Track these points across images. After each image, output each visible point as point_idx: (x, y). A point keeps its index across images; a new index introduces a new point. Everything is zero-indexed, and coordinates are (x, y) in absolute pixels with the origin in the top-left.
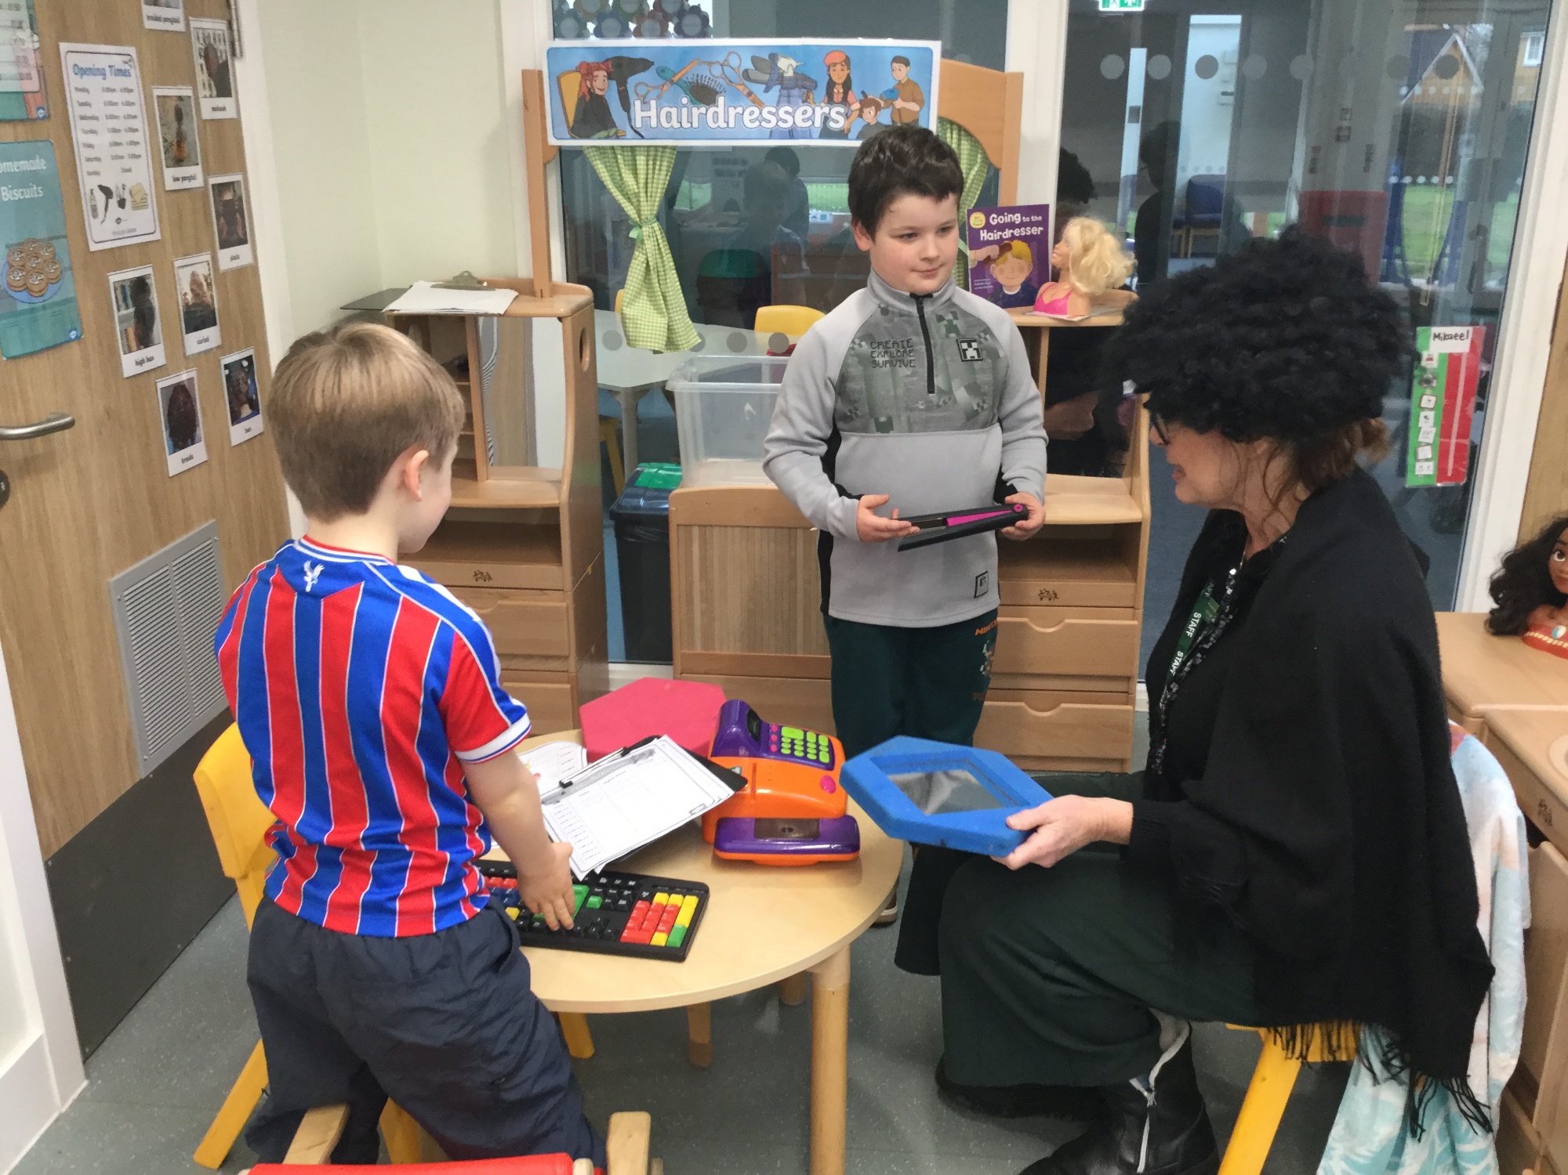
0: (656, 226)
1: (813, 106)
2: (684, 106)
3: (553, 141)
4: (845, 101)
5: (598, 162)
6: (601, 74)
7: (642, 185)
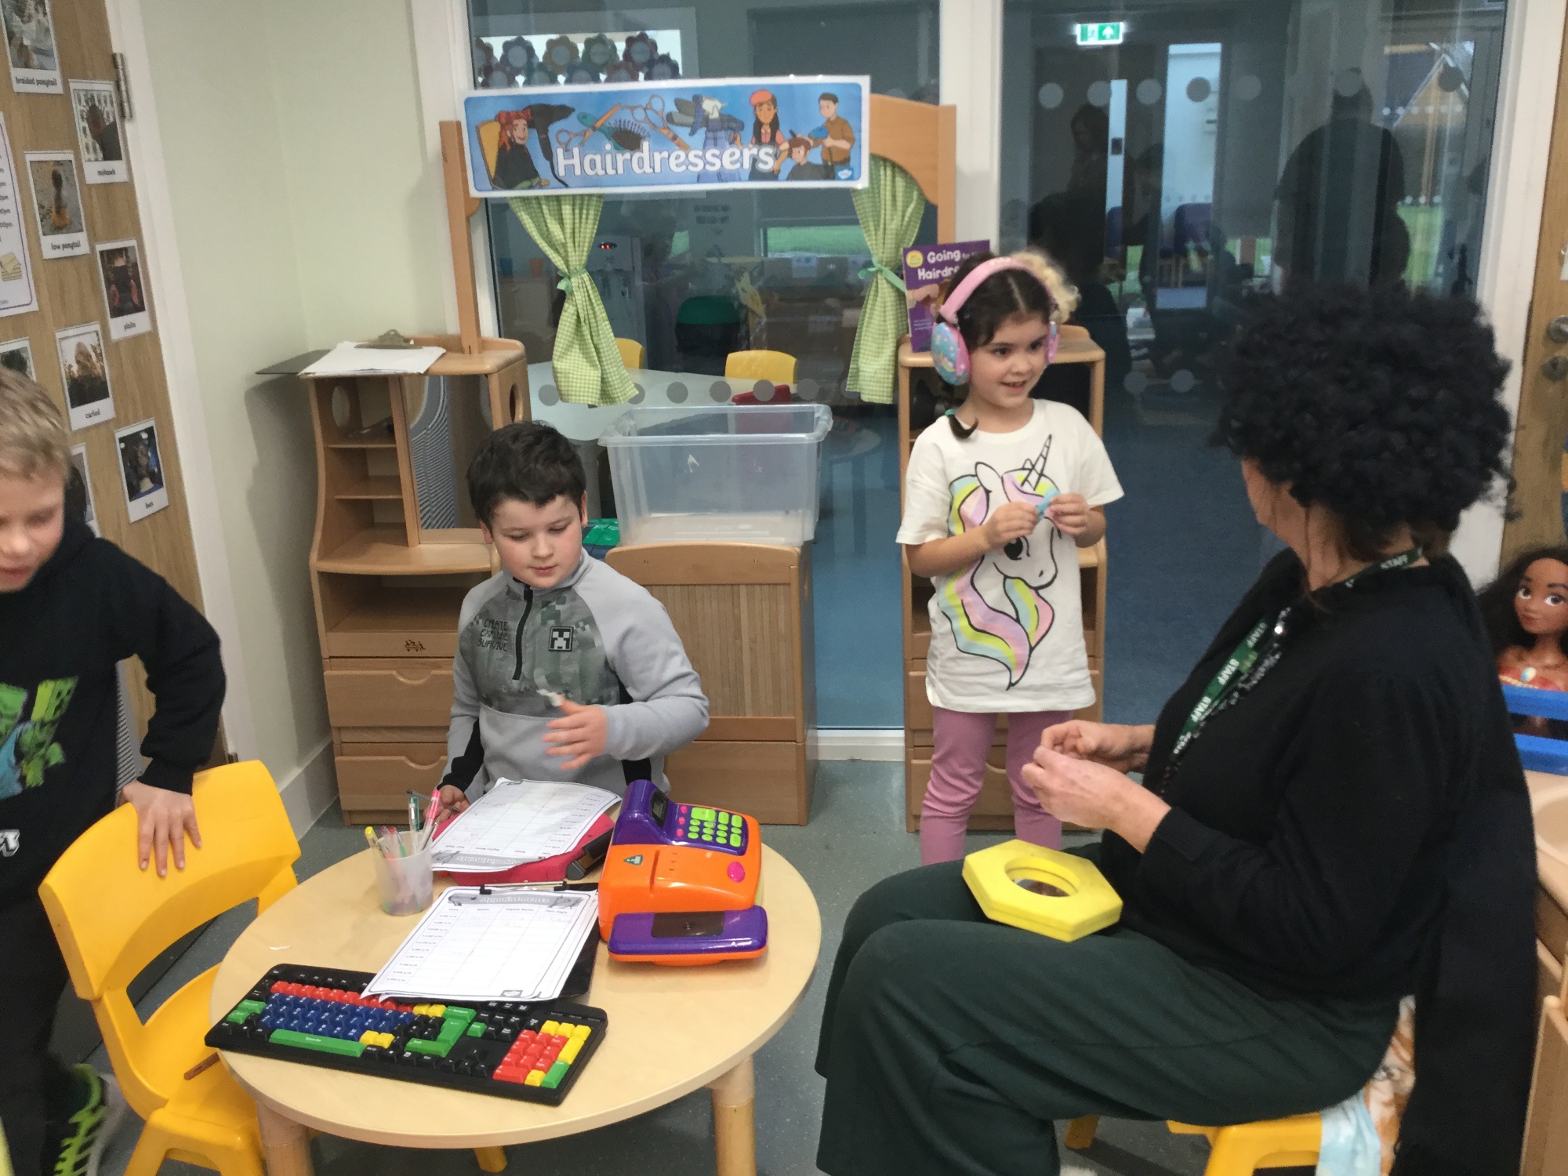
0: (586, 276)
1: (741, 147)
2: (609, 152)
3: (474, 193)
4: (773, 141)
5: (523, 213)
6: (521, 123)
7: (568, 235)
